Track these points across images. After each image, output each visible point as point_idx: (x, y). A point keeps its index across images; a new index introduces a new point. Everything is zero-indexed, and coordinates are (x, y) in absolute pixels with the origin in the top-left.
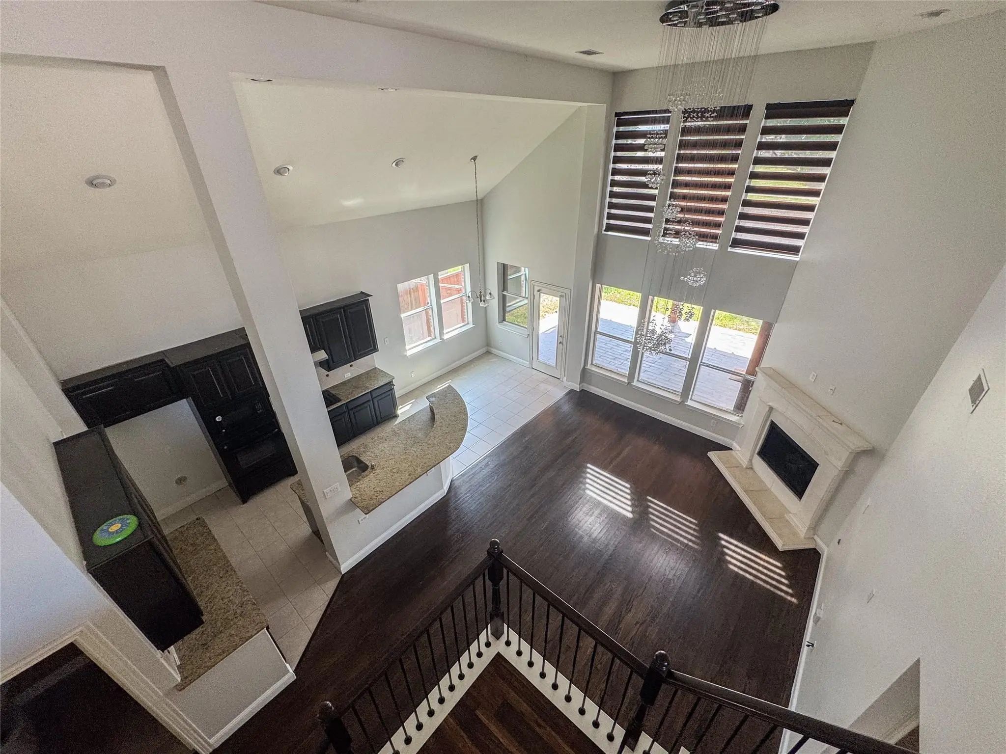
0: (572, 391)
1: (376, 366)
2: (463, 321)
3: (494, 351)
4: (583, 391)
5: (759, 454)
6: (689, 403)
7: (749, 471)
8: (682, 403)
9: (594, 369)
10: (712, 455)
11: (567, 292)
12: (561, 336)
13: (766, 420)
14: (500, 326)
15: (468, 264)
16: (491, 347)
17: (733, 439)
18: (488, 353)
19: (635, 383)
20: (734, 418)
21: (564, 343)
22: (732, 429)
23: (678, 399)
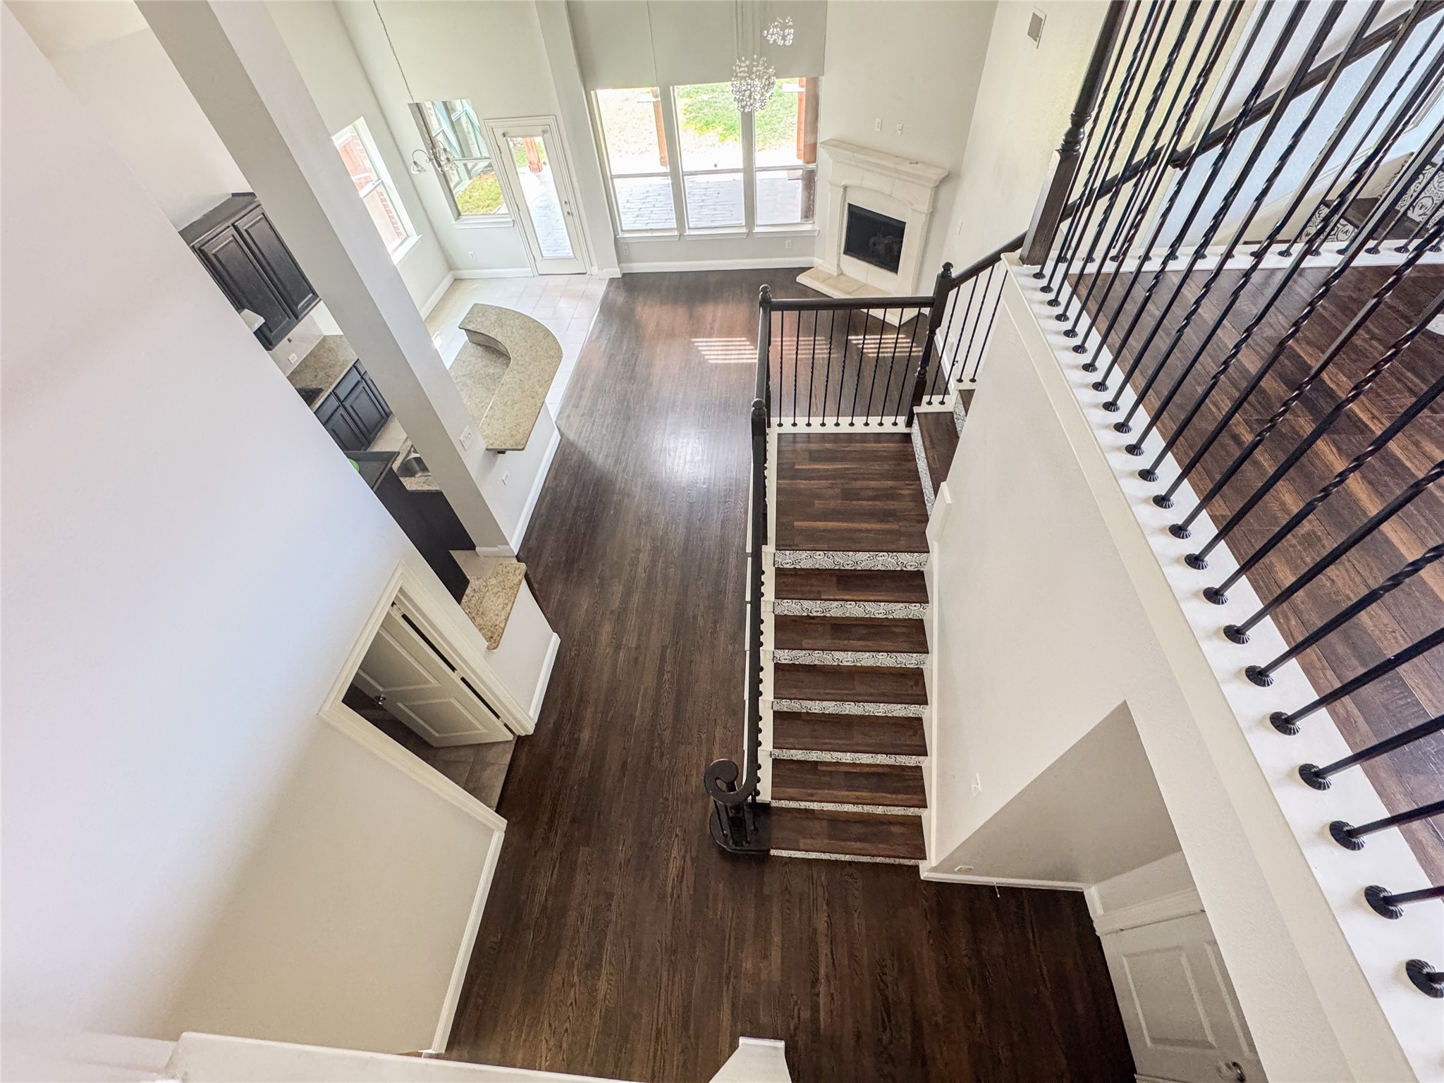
0: (612, 280)
1: (325, 334)
2: (399, 234)
3: (464, 273)
4: (624, 275)
5: (845, 253)
6: (757, 230)
7: (841, 277)
8: (749, 233)
9: (627, 235)
10: (802, 279)
11: (551, 121)
12: (566, 202)
13: (844, 206)
14: (459, 225)
15: (362, 118)
16: (459, 269)
17: (813, 256)
18: (457, 280)
19: (688, 232)
20: (807, 227)
21: (574, 213)
22: (809, 238)
23: (744, 230)
